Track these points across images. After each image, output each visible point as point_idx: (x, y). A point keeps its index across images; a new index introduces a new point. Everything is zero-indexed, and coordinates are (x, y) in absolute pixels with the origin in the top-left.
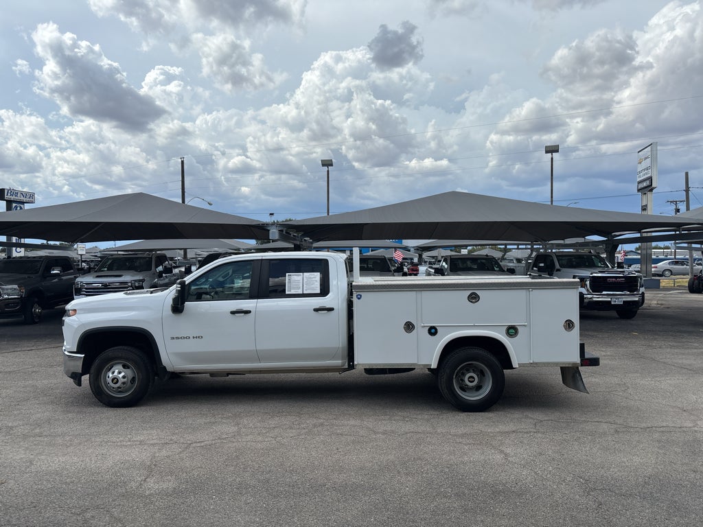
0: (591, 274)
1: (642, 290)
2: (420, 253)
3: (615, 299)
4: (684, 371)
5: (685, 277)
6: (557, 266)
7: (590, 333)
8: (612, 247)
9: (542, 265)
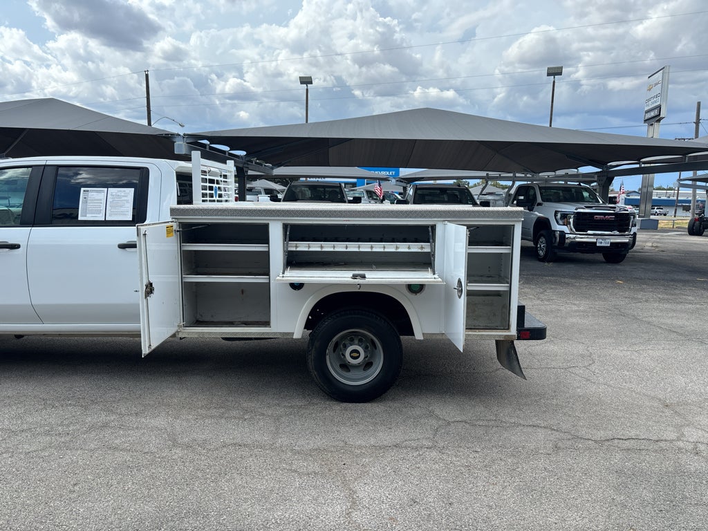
0: (576, 209)
1: (634, 230)
2: (405, 185)
3: (601, 240)
4: (673, 336)
5: (685, 218)
6: (539, 200)
7: (566, 280)
8: (606, 179)
9: (522, 198)
